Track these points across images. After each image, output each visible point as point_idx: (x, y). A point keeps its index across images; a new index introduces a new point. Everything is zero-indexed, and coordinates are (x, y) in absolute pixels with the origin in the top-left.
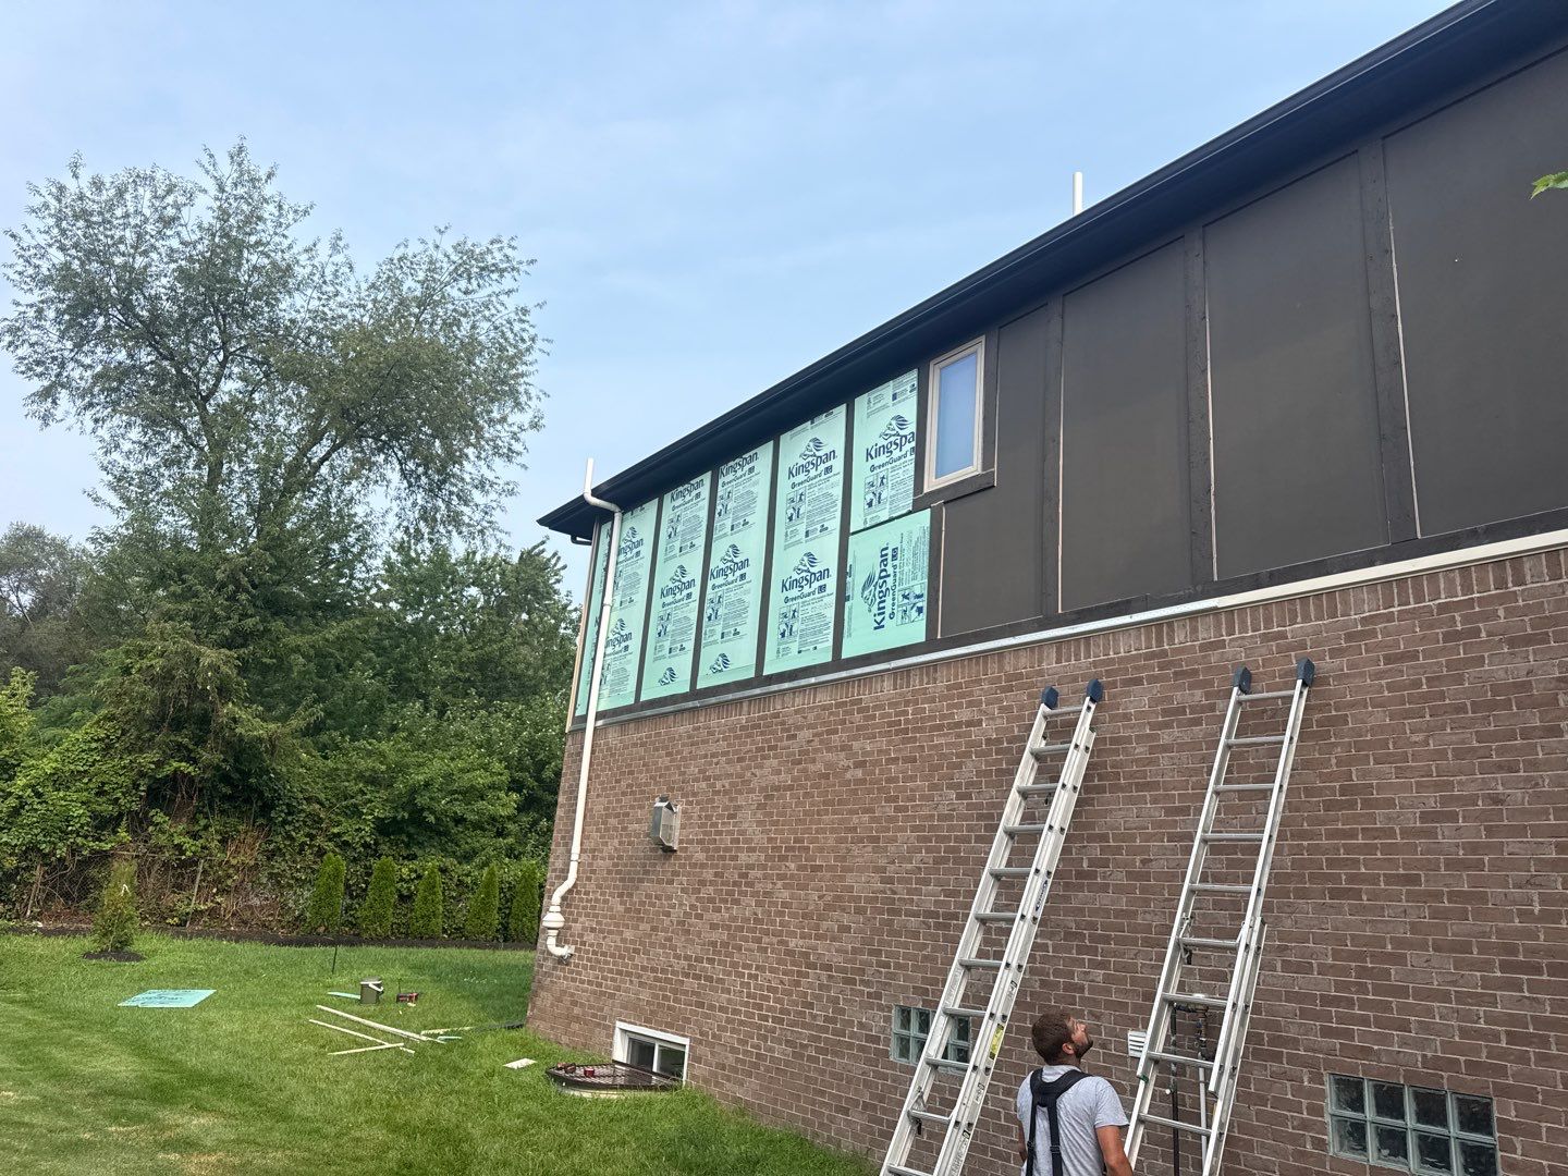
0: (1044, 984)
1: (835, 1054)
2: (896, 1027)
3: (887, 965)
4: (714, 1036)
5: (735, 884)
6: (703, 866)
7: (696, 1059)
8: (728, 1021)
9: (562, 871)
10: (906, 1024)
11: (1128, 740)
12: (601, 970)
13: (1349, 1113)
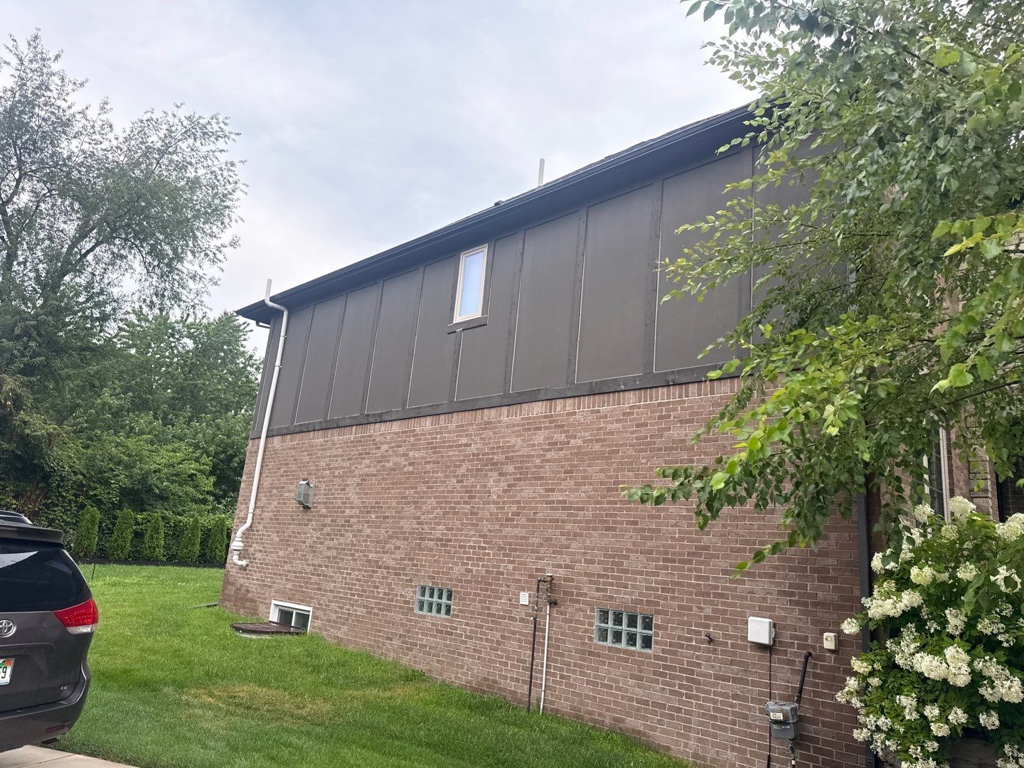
0: (487, 571)
1: (388, 611)
2: (418, 597)
3: (416, 565)
4: (326, 605)
5: (342, 526)
6: (325, 516)
7: (315, 618)
8: (334, 597)
9: (243, 518)
10: (423, 594)
11: (533, 456)
12: (265, 573)
13: (603, 625)
